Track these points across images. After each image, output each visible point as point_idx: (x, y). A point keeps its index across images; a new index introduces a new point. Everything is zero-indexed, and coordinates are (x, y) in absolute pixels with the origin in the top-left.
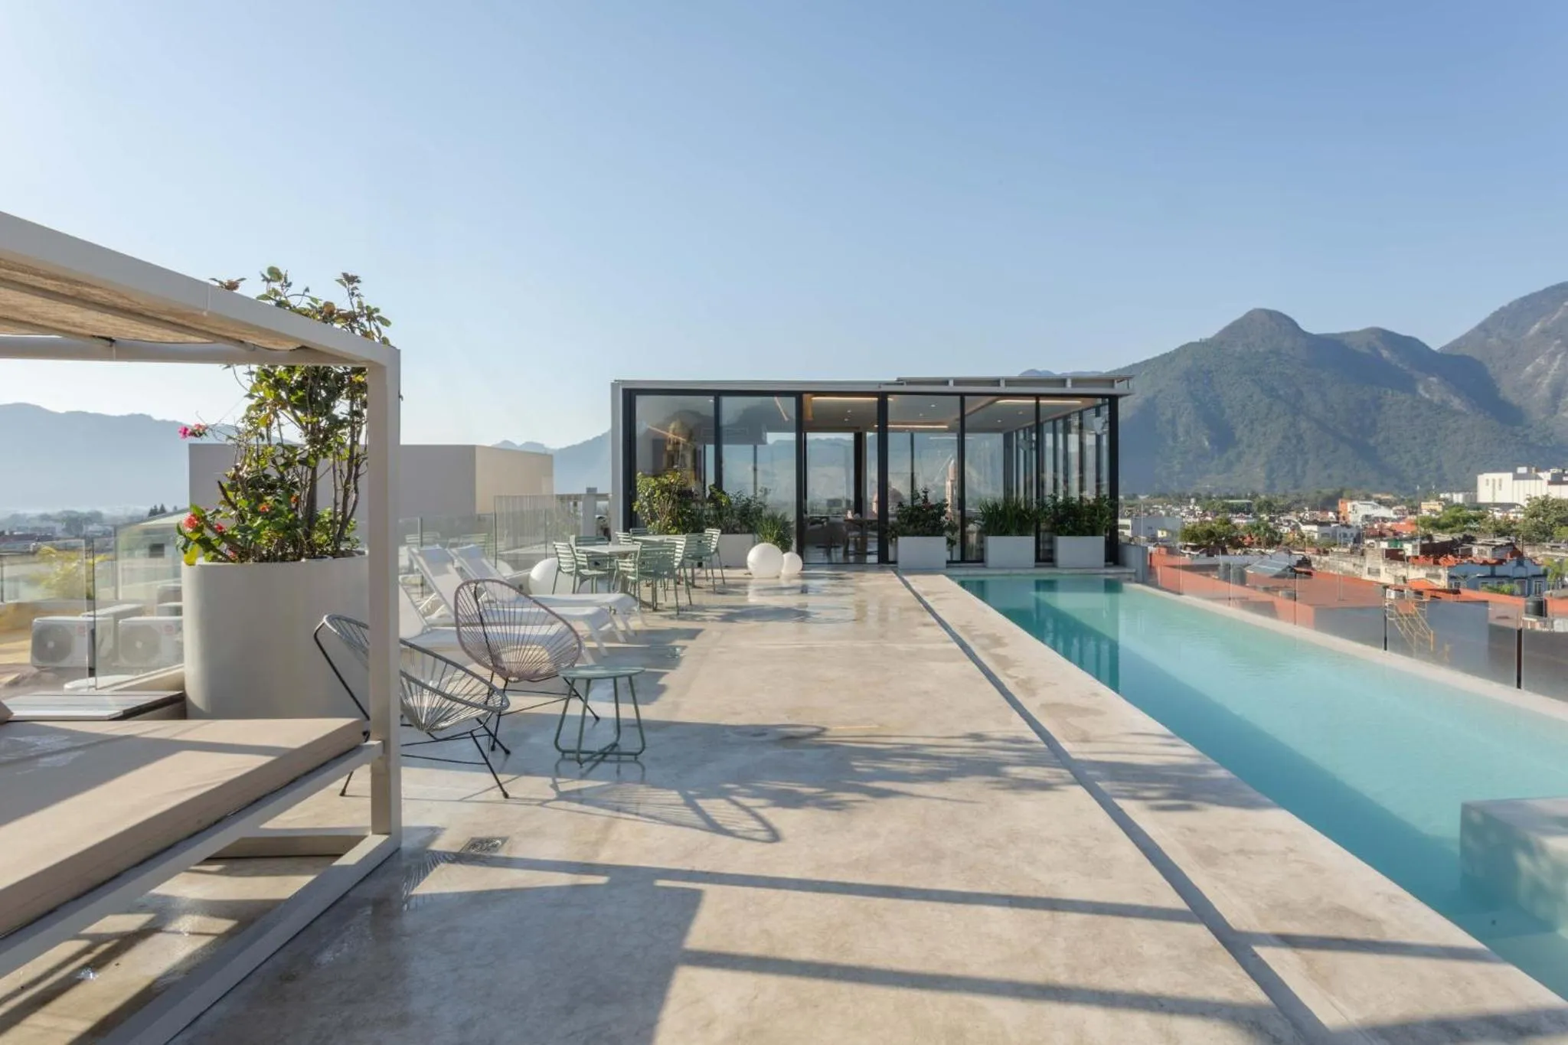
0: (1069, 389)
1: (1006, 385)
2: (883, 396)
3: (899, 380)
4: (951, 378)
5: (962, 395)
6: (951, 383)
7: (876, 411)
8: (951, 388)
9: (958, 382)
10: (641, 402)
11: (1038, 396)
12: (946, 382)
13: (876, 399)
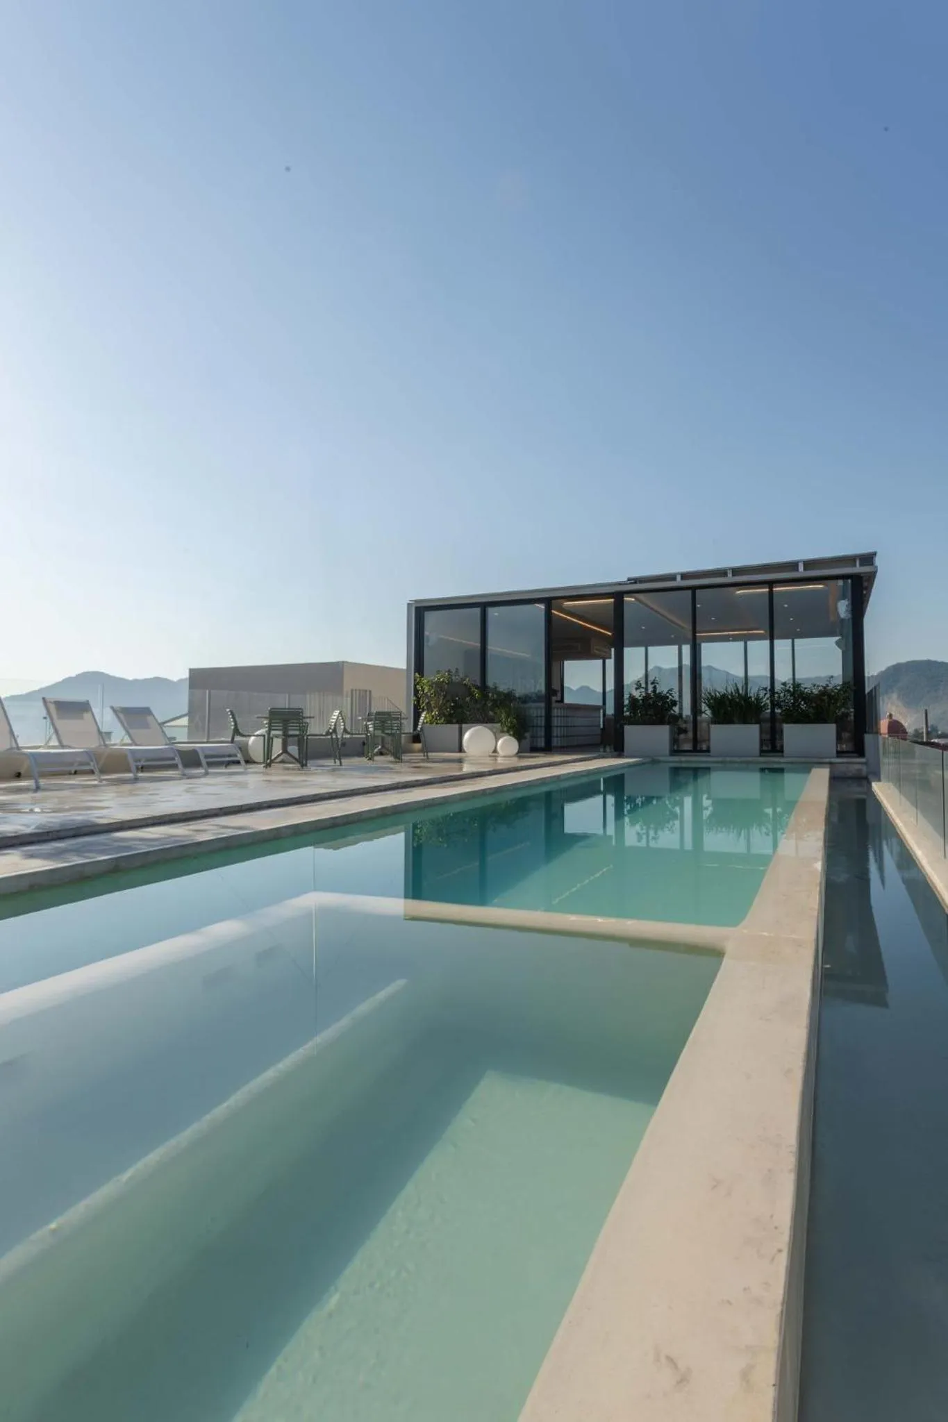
0: (801, 572)
1: (733, 575)
2: (618, 596)
3: (629, 579)
4: (678, 573)
5: (694, 589)
6: (679, 578)
7: (612, 612)
8: (679, 582)
9: (685, 576)
10: (431, 618)
11: (770, 584)
12: (672, 577)
13: (612, 600)
